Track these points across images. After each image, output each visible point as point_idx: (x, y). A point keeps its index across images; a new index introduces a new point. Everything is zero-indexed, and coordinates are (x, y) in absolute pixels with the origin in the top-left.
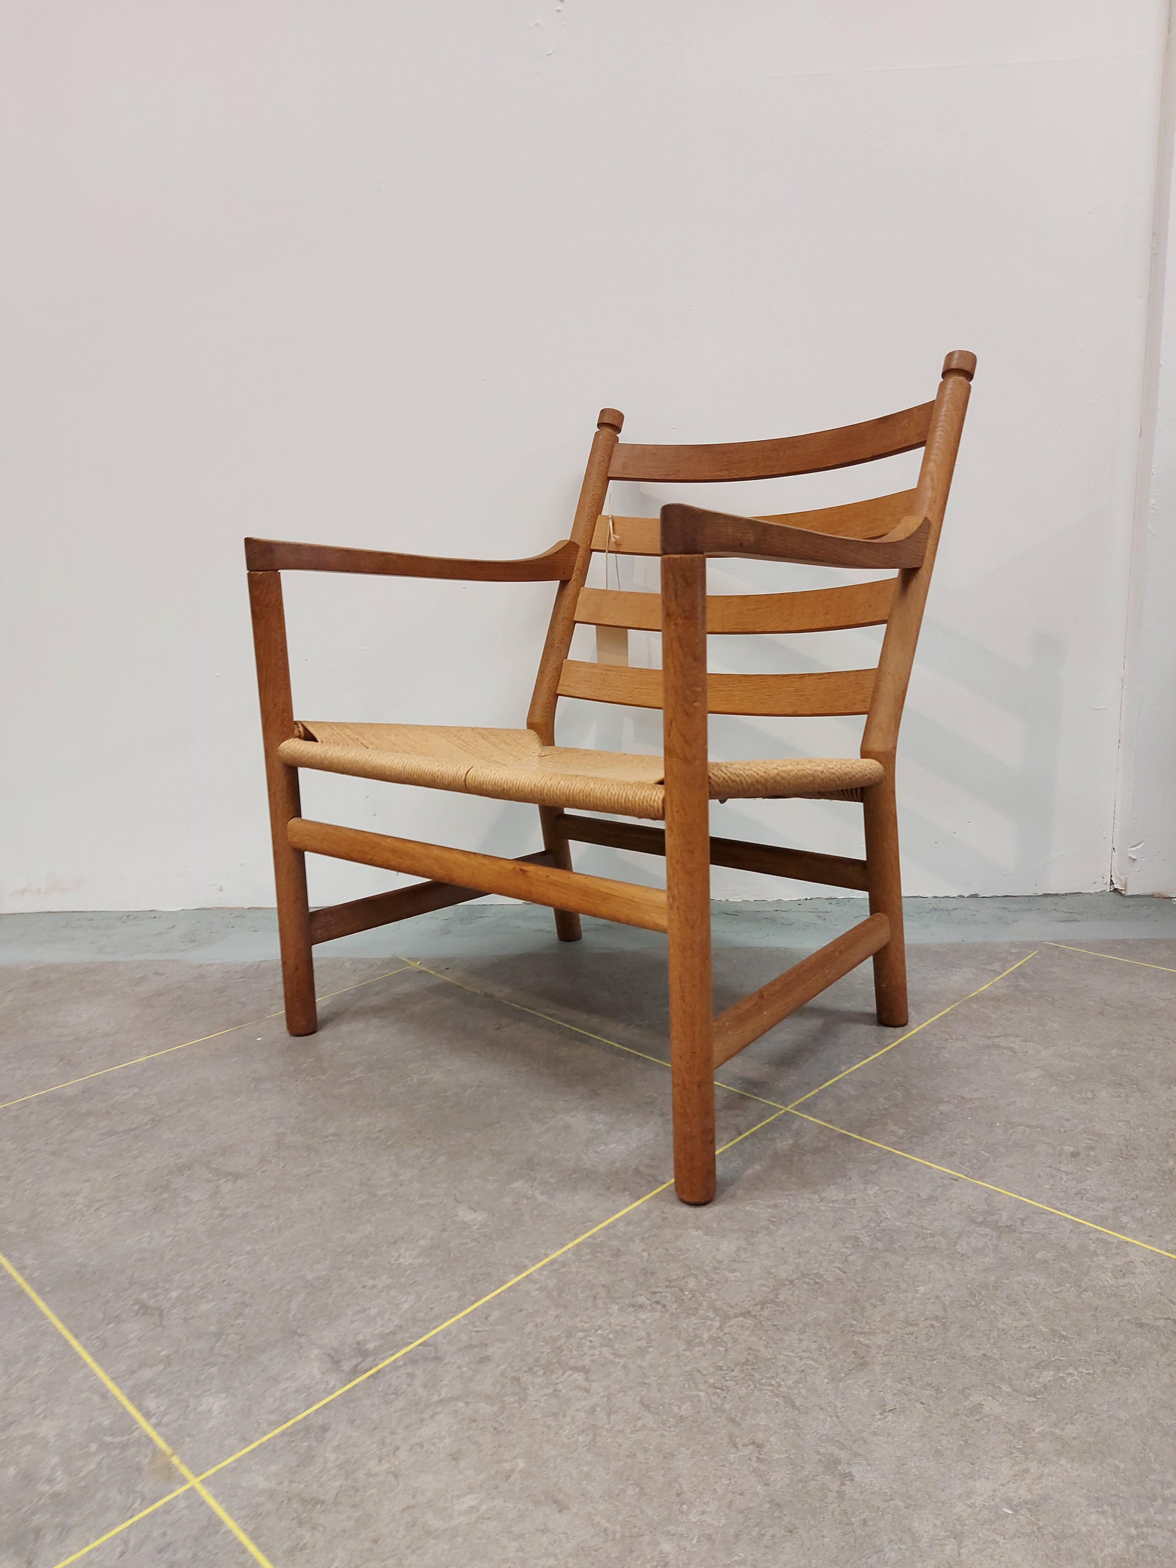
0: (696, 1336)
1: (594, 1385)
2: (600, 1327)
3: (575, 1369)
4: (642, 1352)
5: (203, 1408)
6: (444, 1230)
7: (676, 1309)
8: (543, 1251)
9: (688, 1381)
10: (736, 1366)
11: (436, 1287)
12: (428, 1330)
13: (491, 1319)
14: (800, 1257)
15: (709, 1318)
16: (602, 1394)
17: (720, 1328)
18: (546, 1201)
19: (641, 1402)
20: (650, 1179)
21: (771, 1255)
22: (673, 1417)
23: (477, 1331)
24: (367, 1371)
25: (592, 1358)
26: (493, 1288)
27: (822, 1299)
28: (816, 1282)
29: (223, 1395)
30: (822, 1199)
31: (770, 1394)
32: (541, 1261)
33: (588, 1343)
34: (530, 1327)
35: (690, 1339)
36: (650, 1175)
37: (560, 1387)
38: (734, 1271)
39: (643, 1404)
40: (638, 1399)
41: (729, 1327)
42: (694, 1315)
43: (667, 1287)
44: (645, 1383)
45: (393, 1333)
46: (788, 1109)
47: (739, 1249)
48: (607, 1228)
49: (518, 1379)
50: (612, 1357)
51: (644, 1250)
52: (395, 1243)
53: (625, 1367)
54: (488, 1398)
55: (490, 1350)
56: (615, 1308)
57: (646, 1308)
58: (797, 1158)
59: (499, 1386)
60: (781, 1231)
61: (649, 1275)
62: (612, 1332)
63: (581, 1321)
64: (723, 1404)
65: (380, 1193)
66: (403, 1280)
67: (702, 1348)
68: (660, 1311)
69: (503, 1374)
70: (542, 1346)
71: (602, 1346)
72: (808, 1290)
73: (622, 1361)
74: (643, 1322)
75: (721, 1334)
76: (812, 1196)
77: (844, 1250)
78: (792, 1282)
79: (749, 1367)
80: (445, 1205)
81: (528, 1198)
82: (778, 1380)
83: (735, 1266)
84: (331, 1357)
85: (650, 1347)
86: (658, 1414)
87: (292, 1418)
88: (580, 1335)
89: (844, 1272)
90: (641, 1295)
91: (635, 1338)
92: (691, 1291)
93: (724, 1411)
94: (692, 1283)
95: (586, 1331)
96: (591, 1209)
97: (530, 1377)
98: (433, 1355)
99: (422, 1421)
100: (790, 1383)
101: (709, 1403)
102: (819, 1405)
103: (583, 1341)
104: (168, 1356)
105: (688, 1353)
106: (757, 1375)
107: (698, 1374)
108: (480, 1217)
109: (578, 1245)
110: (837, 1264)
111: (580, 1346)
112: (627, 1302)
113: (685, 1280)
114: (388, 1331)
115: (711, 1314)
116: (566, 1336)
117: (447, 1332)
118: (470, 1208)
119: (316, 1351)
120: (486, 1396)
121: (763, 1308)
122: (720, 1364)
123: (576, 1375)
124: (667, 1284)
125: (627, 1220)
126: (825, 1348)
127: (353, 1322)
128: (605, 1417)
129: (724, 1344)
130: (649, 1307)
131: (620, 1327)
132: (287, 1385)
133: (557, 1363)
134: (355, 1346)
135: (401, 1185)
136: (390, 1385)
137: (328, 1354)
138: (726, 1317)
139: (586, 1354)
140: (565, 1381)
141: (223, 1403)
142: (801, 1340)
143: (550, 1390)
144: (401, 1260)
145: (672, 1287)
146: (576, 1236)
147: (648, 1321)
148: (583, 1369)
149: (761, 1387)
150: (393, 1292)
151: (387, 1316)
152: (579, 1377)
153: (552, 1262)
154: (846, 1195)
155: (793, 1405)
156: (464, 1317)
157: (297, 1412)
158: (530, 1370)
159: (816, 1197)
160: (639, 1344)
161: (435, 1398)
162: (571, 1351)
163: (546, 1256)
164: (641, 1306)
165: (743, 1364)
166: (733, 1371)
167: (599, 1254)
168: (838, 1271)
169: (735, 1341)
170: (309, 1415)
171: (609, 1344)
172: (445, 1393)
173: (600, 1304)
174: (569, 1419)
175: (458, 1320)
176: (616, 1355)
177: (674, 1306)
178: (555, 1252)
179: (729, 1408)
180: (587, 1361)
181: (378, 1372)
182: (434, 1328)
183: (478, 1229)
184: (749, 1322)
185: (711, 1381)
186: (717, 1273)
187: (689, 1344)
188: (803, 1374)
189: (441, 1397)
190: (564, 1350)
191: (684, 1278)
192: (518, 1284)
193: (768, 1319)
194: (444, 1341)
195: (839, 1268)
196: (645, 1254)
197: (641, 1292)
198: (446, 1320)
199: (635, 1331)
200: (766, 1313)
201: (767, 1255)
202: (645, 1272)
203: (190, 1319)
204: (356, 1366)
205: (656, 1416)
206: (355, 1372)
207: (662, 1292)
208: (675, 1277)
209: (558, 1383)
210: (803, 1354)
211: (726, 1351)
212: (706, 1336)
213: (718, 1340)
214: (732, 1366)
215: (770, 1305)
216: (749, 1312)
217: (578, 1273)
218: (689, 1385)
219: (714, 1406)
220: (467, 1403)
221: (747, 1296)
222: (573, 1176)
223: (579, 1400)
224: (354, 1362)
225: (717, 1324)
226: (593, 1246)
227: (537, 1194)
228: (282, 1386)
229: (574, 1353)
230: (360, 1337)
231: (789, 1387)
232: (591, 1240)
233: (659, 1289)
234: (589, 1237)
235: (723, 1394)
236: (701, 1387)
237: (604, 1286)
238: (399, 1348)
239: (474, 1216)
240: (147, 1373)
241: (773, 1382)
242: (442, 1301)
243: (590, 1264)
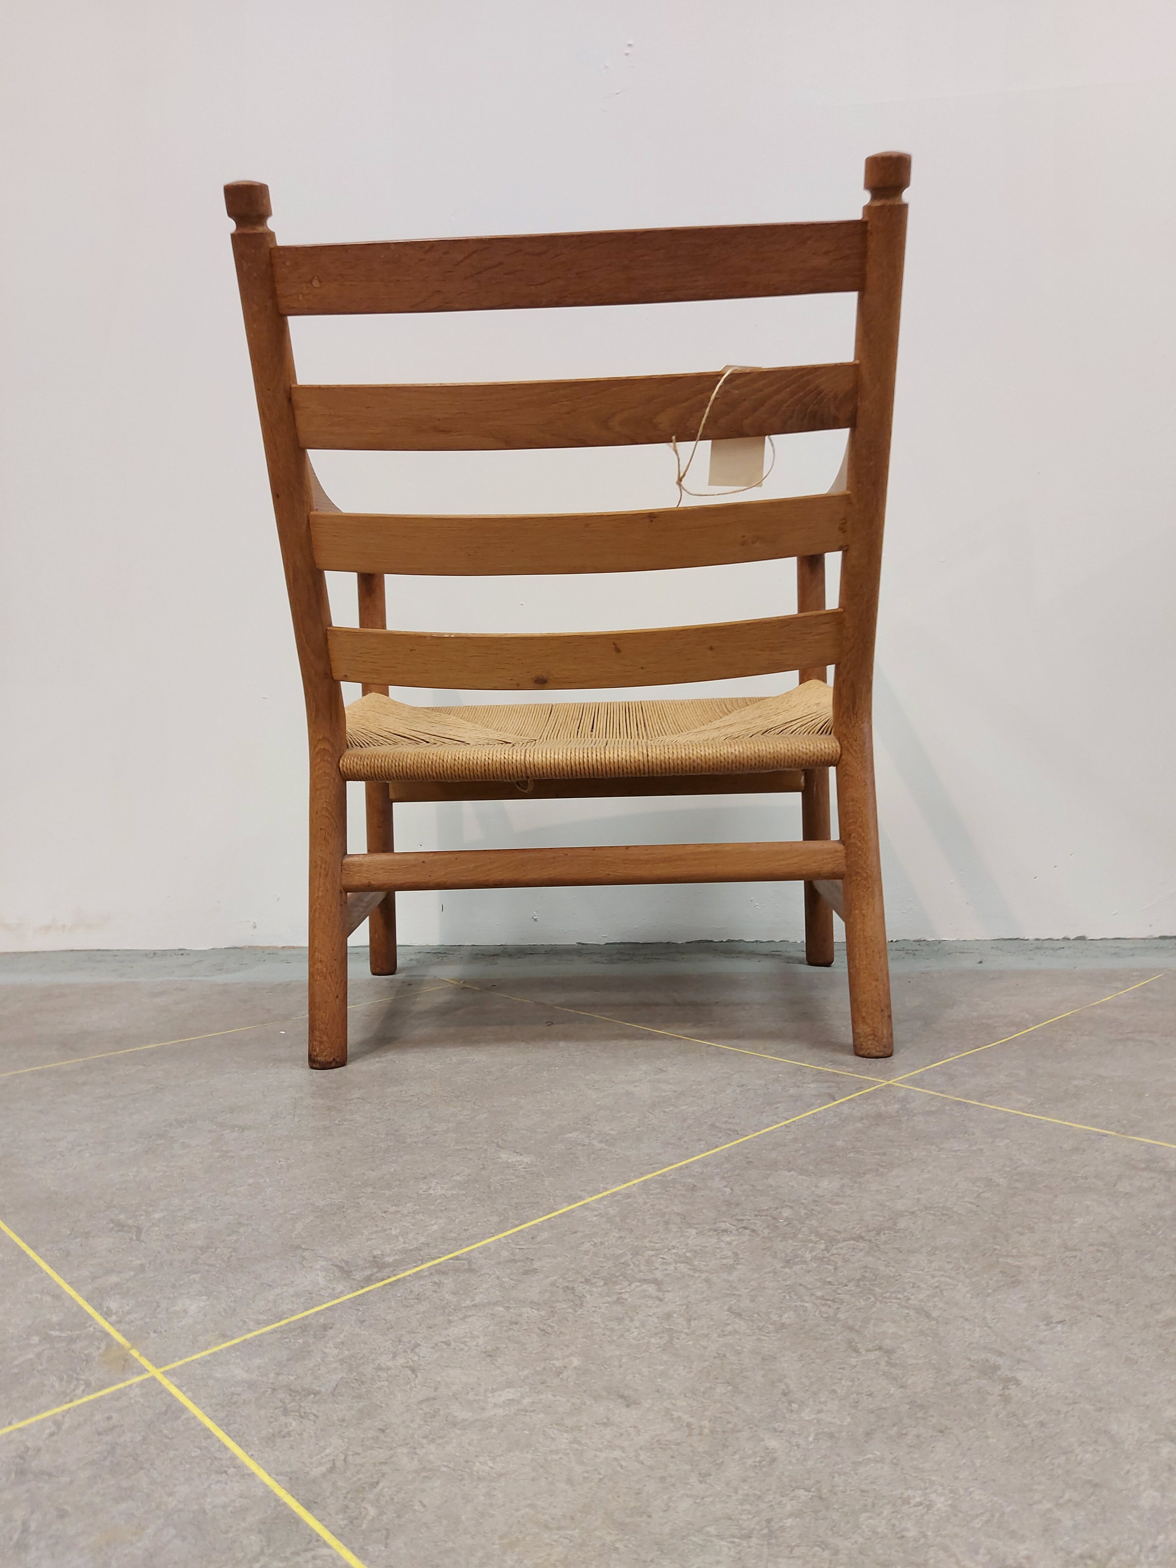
0: (796, 1256)
1: (669, 1296)
2: (674, 1247)
3: (645, 1281)
4: (730, 1269)
5: (178, 1308)
6: (484, 1168)
7: (769, 1233)
8: (602, 1185)
9: (789, 1293)
10: (849, 1281)
11: (471, 1213)
12: (460, 1247)
13: (539, 1239)
14: (920, 1193)
15: (811, 1241)
16: (678, 1303)
17: (827, 1249)
18: (606, 1147)
19: (729, 1310)
20: (730, 1132)
21: (885, 1191)
22: (771, 1324)
23: (520, 1249)
24: (383, 1280)
25: (665, 1272)
26: (541, 1214)
27: (953, 1227)
28: (943, 1215)
29: (204, 1298)
30: (940, 1150)
31: (896, 1305)
32: (600, 1193)
33: (660, 1260)
34: (587, 1246)
35: (788, 1258)
36: (729, 1129)
37: (625, 1296)
38: (838, 1203)
39: (731, 1312)
40: (726, 1308)
41: (837, 1249)
42: (792, 1239)
43: (756, 1216)
44: (734, 1295)
45: (418, 1249)
46: (890, 1082)
47: (843, 1186)
48: (681, 1168)
49: (573, 1288)
50: (691, 1272)
51: (726, 1186)
52: (425, 1178)
53: (707, 1280)
54: (533, 1304)
55: (537, 1264)
56: (694, 1231)
57: (731, 1232)
58: (905, 1118)
59: (548, 1295)
60: (894, 1173)
61: (733, 1206)
62: (690, 1251)
63: (650, 1242)
64: (836, 1314)
65: (409, 1140)
66: (432, 1207)
67: (804, 1266)
68: (749, 1235)
69: (553, 1284)
70: (602, 1262)
71: (676, 1262)
72: (933, 1220)
73: (704, 1276)
74: (729, 1243)
75: (827, 1255)
76: (928, 1147)
77: (976, 1189)
78: (913, 1213)
79: (867, 1283)
80: (486, 1150)
81: (584, 1145)
82: (906, 1294)
83: (839, 1199)
84: (341, 1268)
85: (738, 1264)
86: (752, 1321)
87: (287, 1318)
88: (651, 1253)
89: (978, 1206)
90: (725, 1222)
91: (718, 1256)
92: (787, 1219)
93: (839, 1320)
94: (787, 1213)
95: (658, 1250)
96: (660, 1154)
97: (587, 1287)
98: (466, 1267)
99: (450, 1322)
100: (921, 1296)
101: (817, 1312)
102: (962, 1317)
103: (654, 1258)
104: (141, 1265)
105: (787, 1270)
106: (877, 1289)
107: (801, 1287)
108: (527, 1159)
109: (645, 1181)
110: (966, 1199)
111: (649, 1262)
112: (707, 1227)
113: (779, 1210)
114: (411, 1248)
115: (813, 1237)
116: (631, 1254)
117: (486, 1248)
118: (515, 1152)
119: (323, 1263)
120: (532, 1302)
121: (878, 1234)
122: (829, 1280)
123: (645, 1286)
124: (756, 1213)
125: (704, 1163)
126: (964, 1268)
127: (369, 1240)
128: (684, 1323)
129: (833, 1263)
130: (734, 1232)
131: (699, 1248)
132: (284, 1290)
133: (621, 1275)
134: (371, 1259)
135: (435, 1135)
136: (411, 1291)
137: (337, 1266)
138: (832, 1241)
139: (657, 1269)
140: (632, 1291)
141: (202, 1304)
142: (930, 1262)
143: (615, 1298)
144: (431, 1192)
145: (761, 1216)
146: (642, 1175)
147: (735, 1243)
148: (655, 1281)
149: (884, 1300)
150: (419, 1217)
151: (411, 1236)
152: (651, 1289)
153: (614, 1195)
154: (970, 1146)
155: (928, 1316)
156: (505, 1237)
157: (293, 1312)
158: (587, 1281)
159: (934, 1147)
160: (724, 1261)
161: (468, 1303)
162: (638, 1266)
163: (606, 1189)
164: (725, 1231)
165: (859, 1280)
166: (846, 1286)
167: (671, 1189)
168: (970, 1205)
169: (846, 1261)
170: (307, 1317)
171: (687, 1261)
172: (478, 1300)
173: (674, 1228)
174: (638, 1324)
175: (499, 1240)
176: (695, 1270)
177: (766, 1231)
178: (616, 1187)
179: (843, 1318)
180: (658, 1275)
181: (398, 1280)
182: (468, 1246)
183: (524, 1168)
184: (861, 1244)
185: (819, 1294)
186: (817, 1205)
187: (788, 1263)
188: (938, 1290)
189: (475, 1302)
190: (630, 1265)
191: (777, 1208)
192: (572, 1211)
193: (885, 1243)
194: (481, 1256)
195: (970, 1203)
196: (728, 1190)
197: (724, 1220)
198: (483, 1239)
199: (718, 1251)
200: (883, 1238)
201: (879, 1192)
202: (728, 1203)
203: (173, 1235)
204: (371, 1275)
205: (750, 1323)
206: (369, 1280)
207: (748, 1220)
208: (766, 1208)
209: (622, 1293)
210: (936, 1272)
211: (836, 1269)
212: (808, 1256)
213: (825, 1260)
214: (845, 1281)
215: (886, 1232)
216: (861, 1237)
217: (645, 1203)
218: (791, 1297)
219: (825, 1315)
220: (508, 1308)
221: (857, 1224)
222: (637, 1129)
223: (650, 1307)
224: (368, 1272)
225: (823, 1247)
226: (664, 1183)
227: (595, 1142)
228: (278, 1291)
229: (642, 1268)
230: (377, 1252)
231: (922, 1300)
232: (659, 1178)
233: (747, 1217)
234: (659, 1175)
235: (836, 1305)
236: (806, 1298)
237: (678, 1214)
238: (423, 1262)
239: (519, 1158)
240: (114, 1279)
241: (900, 1296)
242: (479, 1224)
243: (660, 1196)
